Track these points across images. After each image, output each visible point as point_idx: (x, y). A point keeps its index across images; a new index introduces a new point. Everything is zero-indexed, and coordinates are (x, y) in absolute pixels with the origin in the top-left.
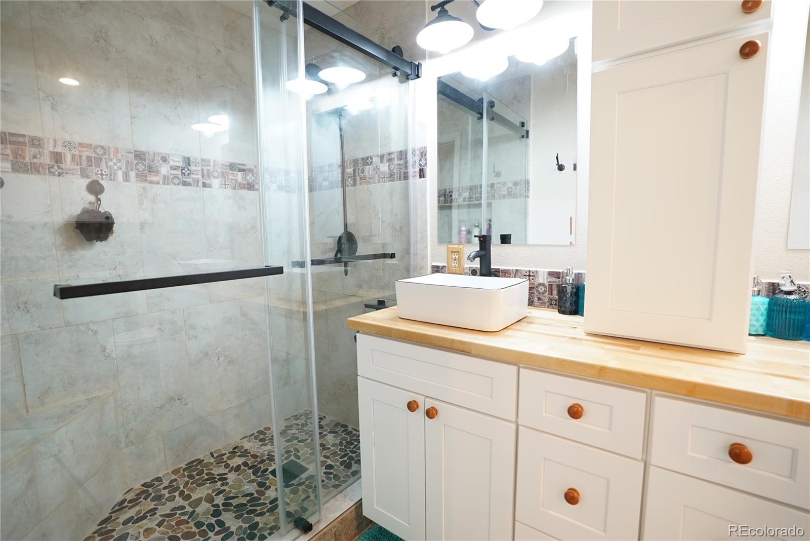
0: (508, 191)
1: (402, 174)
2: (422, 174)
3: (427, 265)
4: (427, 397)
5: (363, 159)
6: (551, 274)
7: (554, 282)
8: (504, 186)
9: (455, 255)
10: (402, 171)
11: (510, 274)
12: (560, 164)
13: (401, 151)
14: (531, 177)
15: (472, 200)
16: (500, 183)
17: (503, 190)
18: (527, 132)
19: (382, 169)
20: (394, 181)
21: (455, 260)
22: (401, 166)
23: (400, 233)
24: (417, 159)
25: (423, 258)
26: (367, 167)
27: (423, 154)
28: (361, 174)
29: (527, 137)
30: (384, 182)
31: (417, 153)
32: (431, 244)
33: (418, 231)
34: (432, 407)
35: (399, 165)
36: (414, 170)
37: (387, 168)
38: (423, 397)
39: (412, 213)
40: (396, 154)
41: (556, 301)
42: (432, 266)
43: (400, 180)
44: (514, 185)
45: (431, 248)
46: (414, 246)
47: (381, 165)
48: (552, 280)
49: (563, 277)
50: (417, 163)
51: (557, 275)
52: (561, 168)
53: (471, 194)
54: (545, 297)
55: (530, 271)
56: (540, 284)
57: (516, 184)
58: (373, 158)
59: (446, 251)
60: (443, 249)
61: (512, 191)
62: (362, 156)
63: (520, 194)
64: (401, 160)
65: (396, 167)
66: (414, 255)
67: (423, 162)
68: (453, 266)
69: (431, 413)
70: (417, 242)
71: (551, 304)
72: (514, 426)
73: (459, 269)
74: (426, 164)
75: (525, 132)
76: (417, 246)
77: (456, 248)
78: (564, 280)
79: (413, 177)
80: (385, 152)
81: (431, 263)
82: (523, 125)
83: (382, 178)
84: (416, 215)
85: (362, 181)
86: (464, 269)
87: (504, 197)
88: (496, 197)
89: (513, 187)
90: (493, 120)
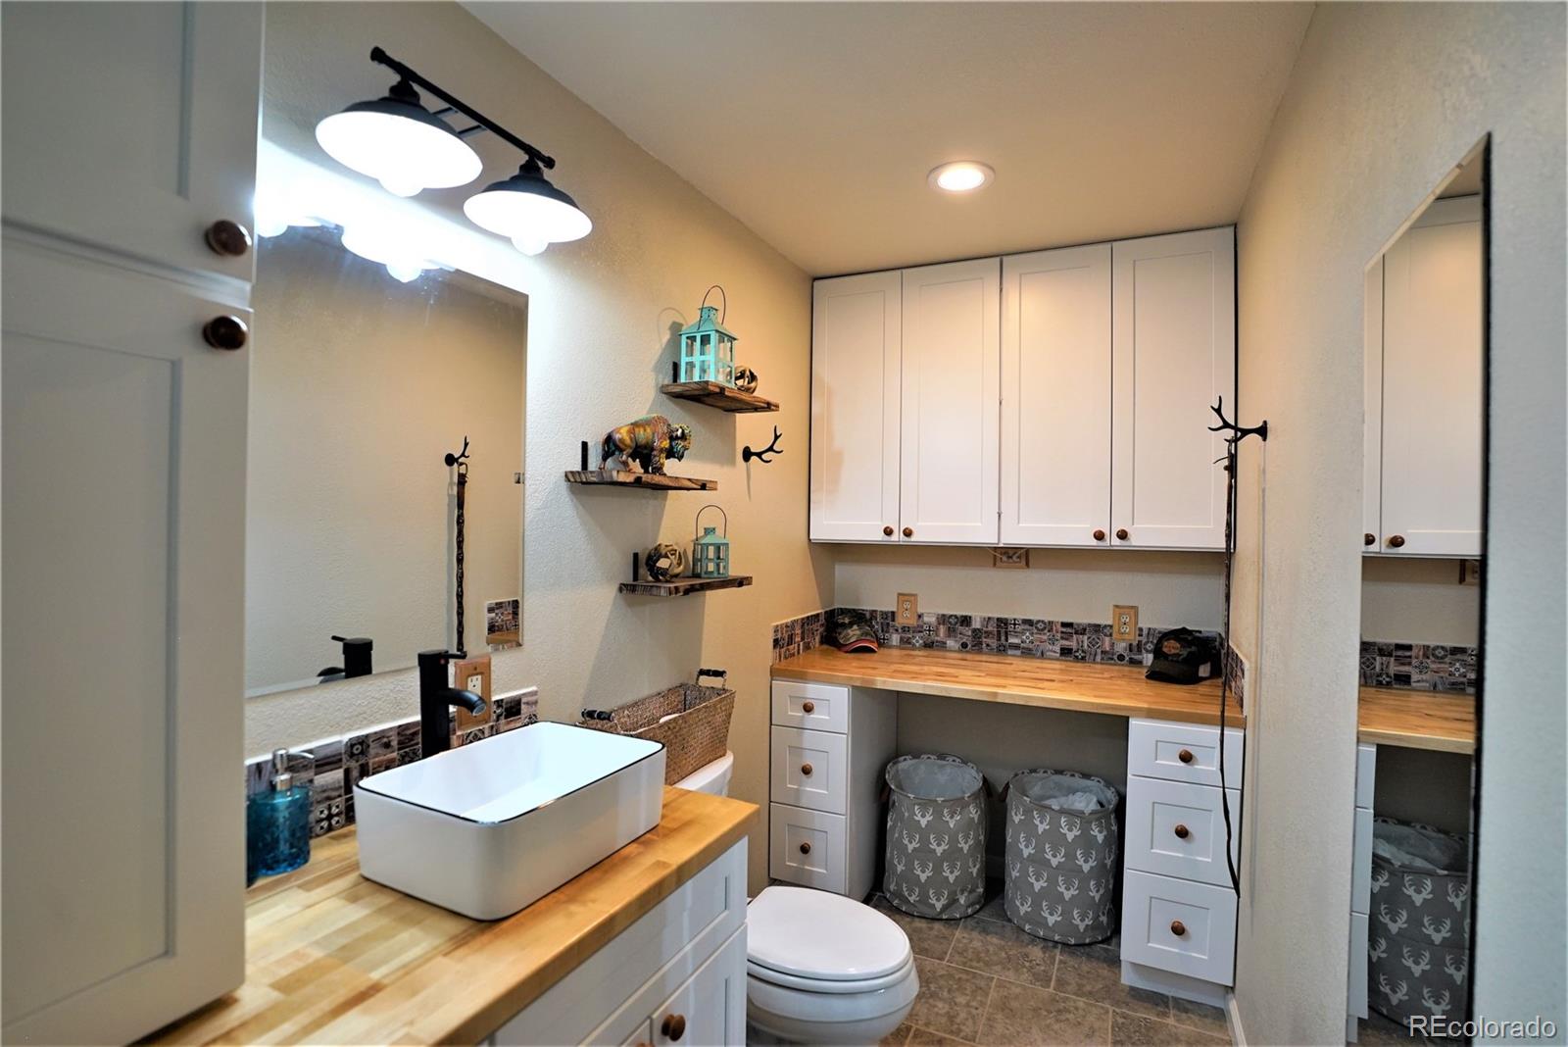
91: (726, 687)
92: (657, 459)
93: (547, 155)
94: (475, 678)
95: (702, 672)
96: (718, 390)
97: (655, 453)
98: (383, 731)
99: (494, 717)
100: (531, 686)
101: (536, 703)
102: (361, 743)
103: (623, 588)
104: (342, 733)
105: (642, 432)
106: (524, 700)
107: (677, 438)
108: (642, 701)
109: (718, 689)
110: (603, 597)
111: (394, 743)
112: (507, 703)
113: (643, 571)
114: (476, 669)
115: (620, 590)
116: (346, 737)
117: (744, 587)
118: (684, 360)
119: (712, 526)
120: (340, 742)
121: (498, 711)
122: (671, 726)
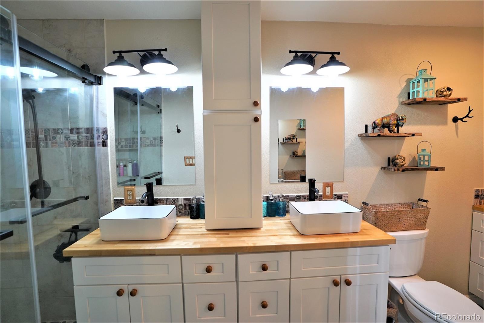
0: (150, 143)
1: (89, 143)
2: (104, 144)
3: (111, 199)
4: (129, 284)
5: (54, 129)
6: (185, 199)
7: (187, 203)
8: (148, 140)
9: (130, 192)
10: (89, 141)
11: (164, 201)
12: (178, 129)
13: (88, 128)
14: (163, 135)
15: (127, 147)
16: (146, 137)
17: (147, 142)
18: (161, 110)
19: (71, 138)
20: (83, 147)
21: (130, 195)
22: (88, 138)
23: (89, 180)
24: (101, 134)
25: (107, 195)
26: (58, 136)
27: (105, 131)
28: (52, 139)
29: (161, 113)
30: (74, 147)
31: (101, 131)
32: (112, 187)
33: (103, 179)
34: (133, 290)
35: (87, 137)
36: (98, 141)
37: (76, 138)
38: (127, 286)
39: (98, 168)
40: (83, 130)
41: (188, 212)
42: (114, 200)
43: (87, 146)
44: (154, 140)
45: (113, 188)
46: (100, 188)
47: (71, 135)
48: (186, 202)
49: (191, 200)
50: (101, 137)
51: (188, 199)
52: (179, 131)
53: (126, 143)
54: (183, 211)
55: (174, 199)
56: (180, 205)
57: (155, 139)
58: (64, 130)
59: (123, 190)
60: (122, 189)
61: (152, 143)
62: (53, 127)
63: (158, 144)
64: (88, 133)
65: (84, 138)
66: (100, 194)
67: (105, 137)
68: (129, 198)
69: (133, 293)
70: (102, 186)
71: (186, 214)
72: (181, 285)
73: (133, 201)
74: (107, 138)
75: (160, 110)
76: (102, 188)
77: (130, 188)
78: (191, 202)
79: (98, 145)
80: (74, 127)
81: (113, 198)
82: (158, 106)
83: (72, 144)
84: (101, 170)
85: (54, 145)
86: (136, 200)
87: (148, 146)
88: (143, 145)
89: (154, 141)
90: (143, 106)
91: (427, 206)
92: (391, 127)
93: (337, 52)
94: (328, 187)
95: (419, 200)
96: (422, 100)
97: (391, 126)
98: (304, 195)
99: (334, 198)
100: (347, 192)
101: (347, 197)
102: (299, 197)
103: (383, 168)
104: (295, 193)
105: (385, 120)
106: (343, 195)
107: (400, 120)
108: (391, 205)
109: (424, 206)
110: (375, 171)
111: (307, 198)
112: (338, 195)
113: (391, 164)
114: (328, 185)
115: (381, 169)
116: (296, 195)
117: (438, 171)
118: (411, 91)
119: (425, 149)
120: (294, 195)
121: (335, 197)
122: (393, 213)
